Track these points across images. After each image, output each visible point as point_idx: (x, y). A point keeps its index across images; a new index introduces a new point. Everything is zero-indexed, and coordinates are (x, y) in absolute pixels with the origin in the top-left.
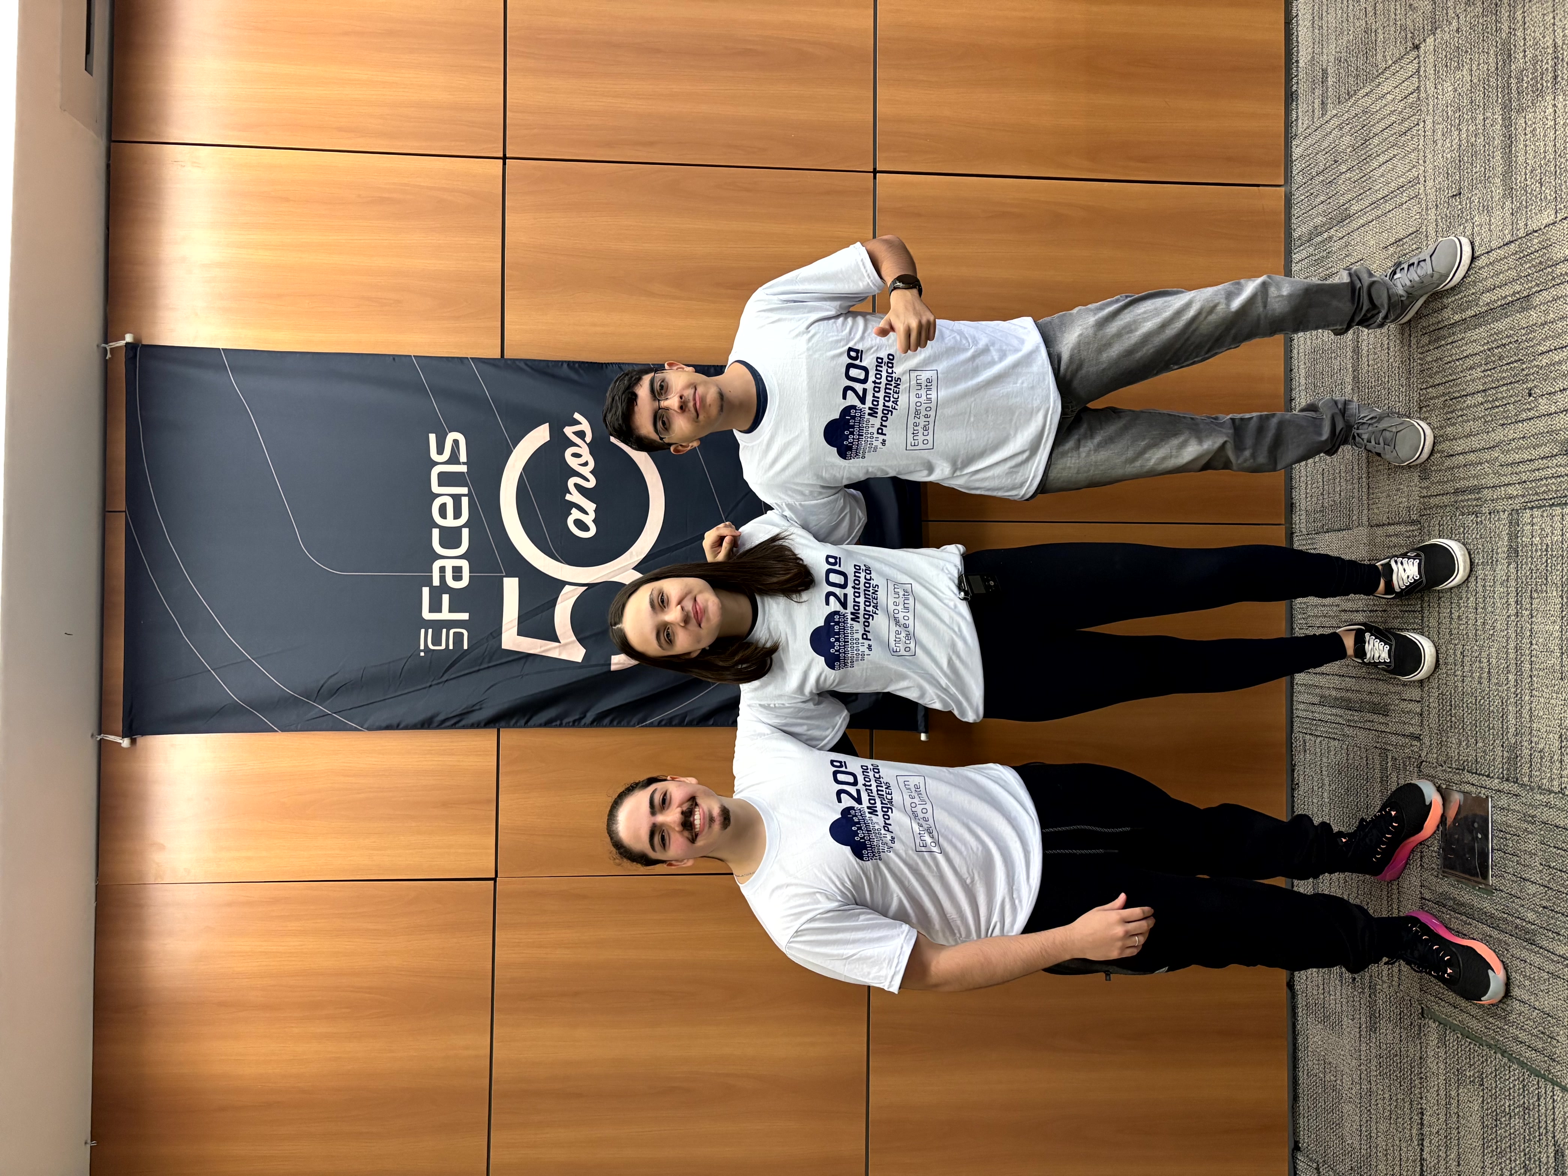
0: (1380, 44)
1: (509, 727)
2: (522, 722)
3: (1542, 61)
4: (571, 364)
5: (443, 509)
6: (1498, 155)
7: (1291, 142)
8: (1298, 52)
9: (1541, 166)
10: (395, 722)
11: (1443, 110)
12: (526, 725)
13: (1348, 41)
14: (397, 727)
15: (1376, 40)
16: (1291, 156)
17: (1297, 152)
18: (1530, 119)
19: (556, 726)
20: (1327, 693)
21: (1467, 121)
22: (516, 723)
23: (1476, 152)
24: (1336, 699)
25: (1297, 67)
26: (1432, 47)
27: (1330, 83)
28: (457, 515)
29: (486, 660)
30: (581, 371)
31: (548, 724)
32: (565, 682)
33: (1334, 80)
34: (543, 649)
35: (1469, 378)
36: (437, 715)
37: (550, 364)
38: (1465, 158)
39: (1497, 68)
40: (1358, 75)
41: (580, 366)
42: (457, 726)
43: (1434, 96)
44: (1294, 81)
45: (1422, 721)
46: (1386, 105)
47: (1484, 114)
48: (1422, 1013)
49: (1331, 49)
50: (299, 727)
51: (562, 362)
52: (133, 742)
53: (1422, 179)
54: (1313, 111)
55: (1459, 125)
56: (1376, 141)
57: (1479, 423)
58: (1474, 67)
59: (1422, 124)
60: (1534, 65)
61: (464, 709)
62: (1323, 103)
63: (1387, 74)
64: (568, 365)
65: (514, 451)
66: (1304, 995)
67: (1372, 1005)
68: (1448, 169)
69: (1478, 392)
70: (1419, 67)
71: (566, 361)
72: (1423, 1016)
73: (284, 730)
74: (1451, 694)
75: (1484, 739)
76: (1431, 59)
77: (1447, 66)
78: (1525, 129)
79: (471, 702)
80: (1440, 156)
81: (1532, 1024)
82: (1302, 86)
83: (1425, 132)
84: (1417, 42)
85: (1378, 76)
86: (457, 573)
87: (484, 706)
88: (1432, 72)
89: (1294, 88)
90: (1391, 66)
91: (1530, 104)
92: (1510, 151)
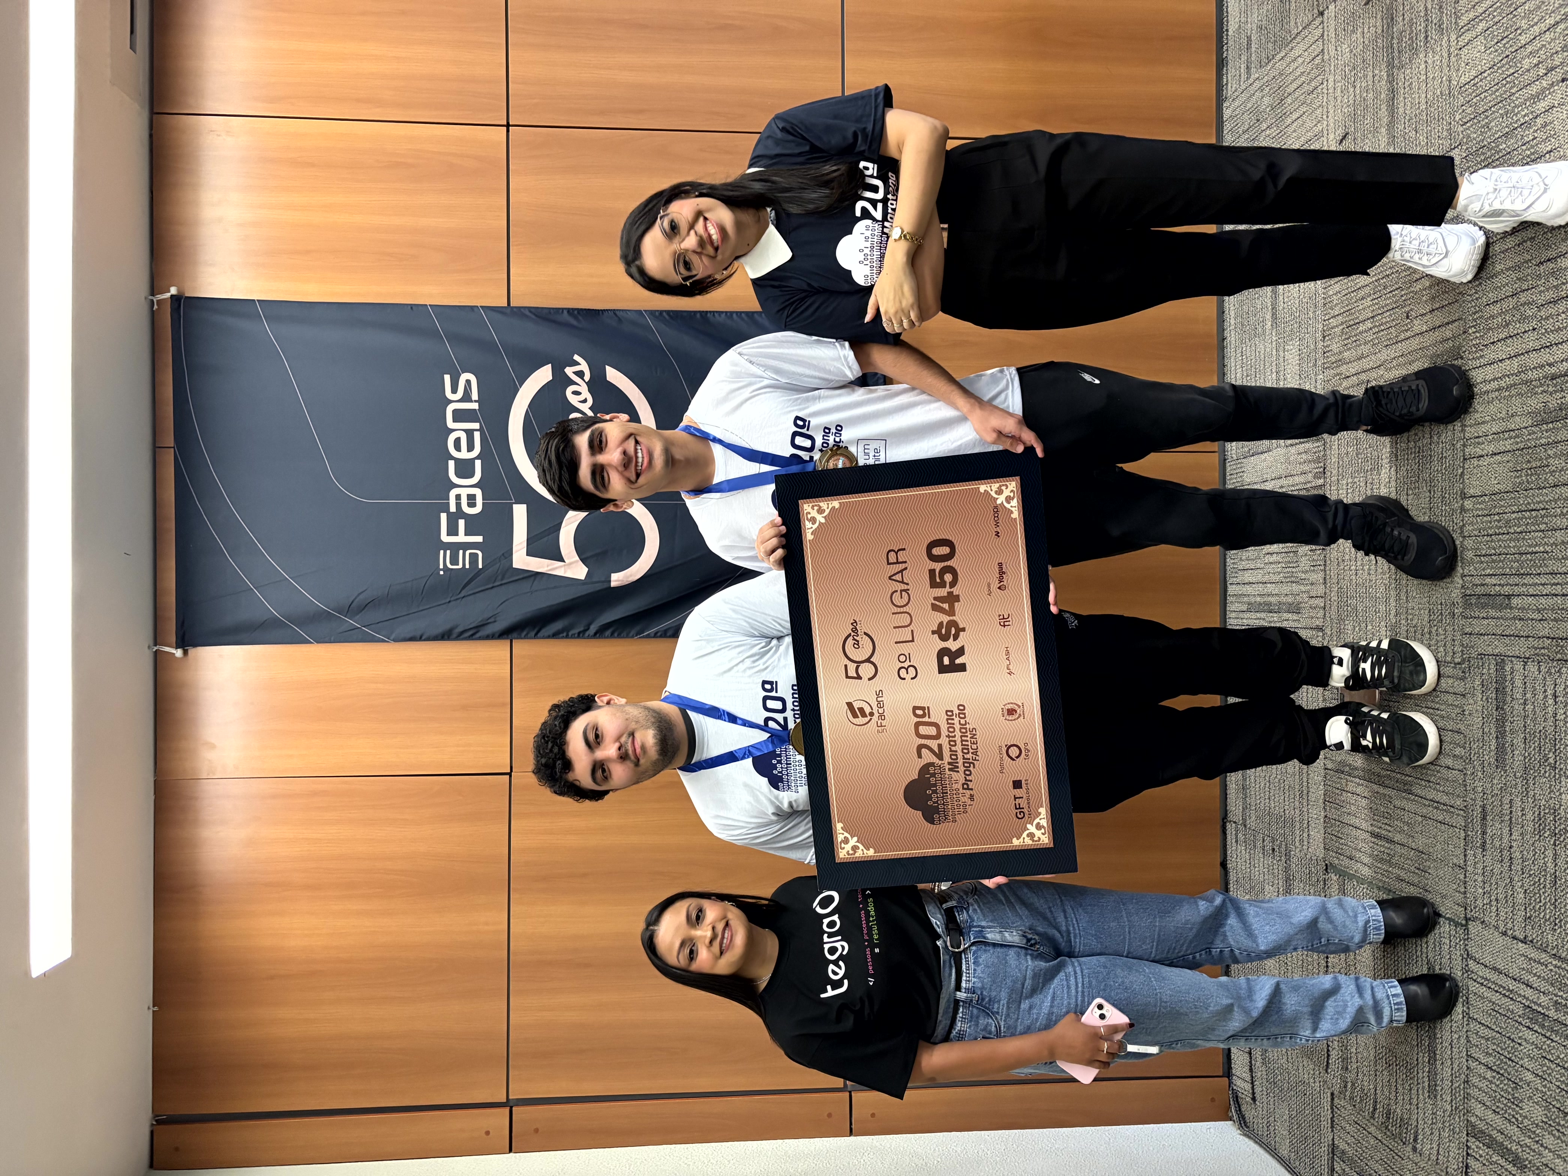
0: (1293, 12)
1: (520, 638)
2: (533, 634)
3: (1416, 23)
4: (571, 311)
5: (457, 441)
6: (1384, 107)
7: (1222, 105)
8: (1227, 23)
9: (1416, 115)
10: (418, 634)
11: (1342, 70)
12: (536, 636)
13: (1268, 10)
14: (420, 638)
15: (1289, 9)
16: (1222, 117)
17: (1227, 113)
18: (1408, 75)
19: (563, 638)
20: (1253, 600)
21: (1360, 78)
22: (527, 634)
23: (1367, 106)
24: (1260, 604)
25: (1227, 35)
26: (1333, 14)
27: (1253, 49)
28: (470, 448)
29: (500, 577)
30: (580, 318)
31: (555, 635)
32: (571, 597)
33: (1257, 46)
34: (550, 568)
35: (1361, 307)
36: (457, 626)
37: (552, 311)
38: (1359, 112)
39: (1383, 31)
40: (1275, 41)
41: (578, 313)
42: (474, 637)
43: (1334, 57)
44: (1225, 48)
45: (1325, 614)
46: (1297, 67)
47: (1373, 72)
48: (1326, 870)
49: (1255, 18)
50: (332, 639)
51: (563, 309)
52: (185, 653)
53: (1325, 132)
54: (1240, 76)
55: (1354, 82)
56: (1289, 100)
57: (1368, 346)
58: (1366, 30)
59: (1325, 83)
60: (1411, 28)
61: (481, 621)
62: (1248, 67)
63: (1299, 39)
64: (568, 312)
65: (521, 390)
66: (1235, 871)
67: (1287, 869)
68: (1345, 122)
69: (1368, 319)
70: (1323, 31)
71: (566, 309)
72: (1327, 872)
73: (318, 642)
74: (1347, 587)
75: (1372, 622)
76: (1333, 23)
77: (1345, 30)
78: (1404, 83)
79: (487, 615)
80: (1339, 111)
81: (1410, 862)
82: (1231, 53)
83: (1328, 90)
84: (1321, 9)
85: (1291, 41)
86: (471, 499)
87: (497, 619)
88: (1333, 36)
89: (1225, 55)
90: (1301, 31)
91: (1408, 61)
92: (1393, 103)
